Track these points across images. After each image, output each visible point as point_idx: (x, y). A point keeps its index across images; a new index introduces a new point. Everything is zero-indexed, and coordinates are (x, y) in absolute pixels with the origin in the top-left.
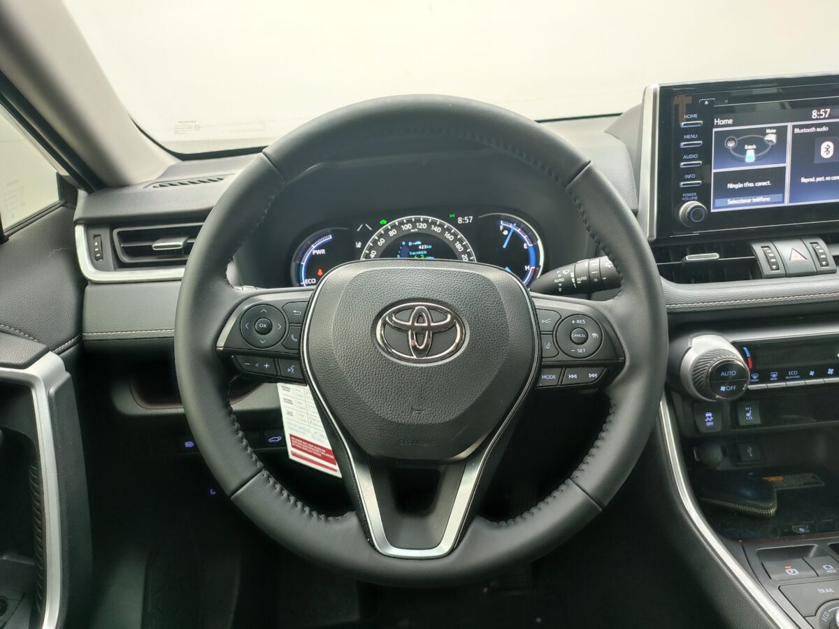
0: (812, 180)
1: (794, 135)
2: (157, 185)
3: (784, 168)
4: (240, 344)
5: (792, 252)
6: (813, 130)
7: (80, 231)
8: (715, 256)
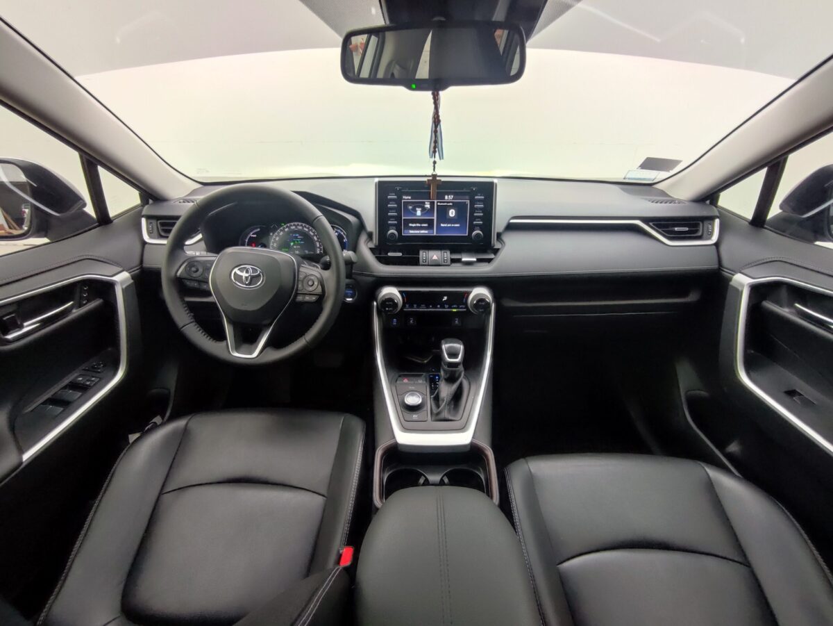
0: (446, 225)
1: (437, 205)
2: (182, 201)
3: (433, 219)
4: (185, 276)
5: (435, 255)
6: (446, 204)
7: (144, 221)
8: (400, 254)
